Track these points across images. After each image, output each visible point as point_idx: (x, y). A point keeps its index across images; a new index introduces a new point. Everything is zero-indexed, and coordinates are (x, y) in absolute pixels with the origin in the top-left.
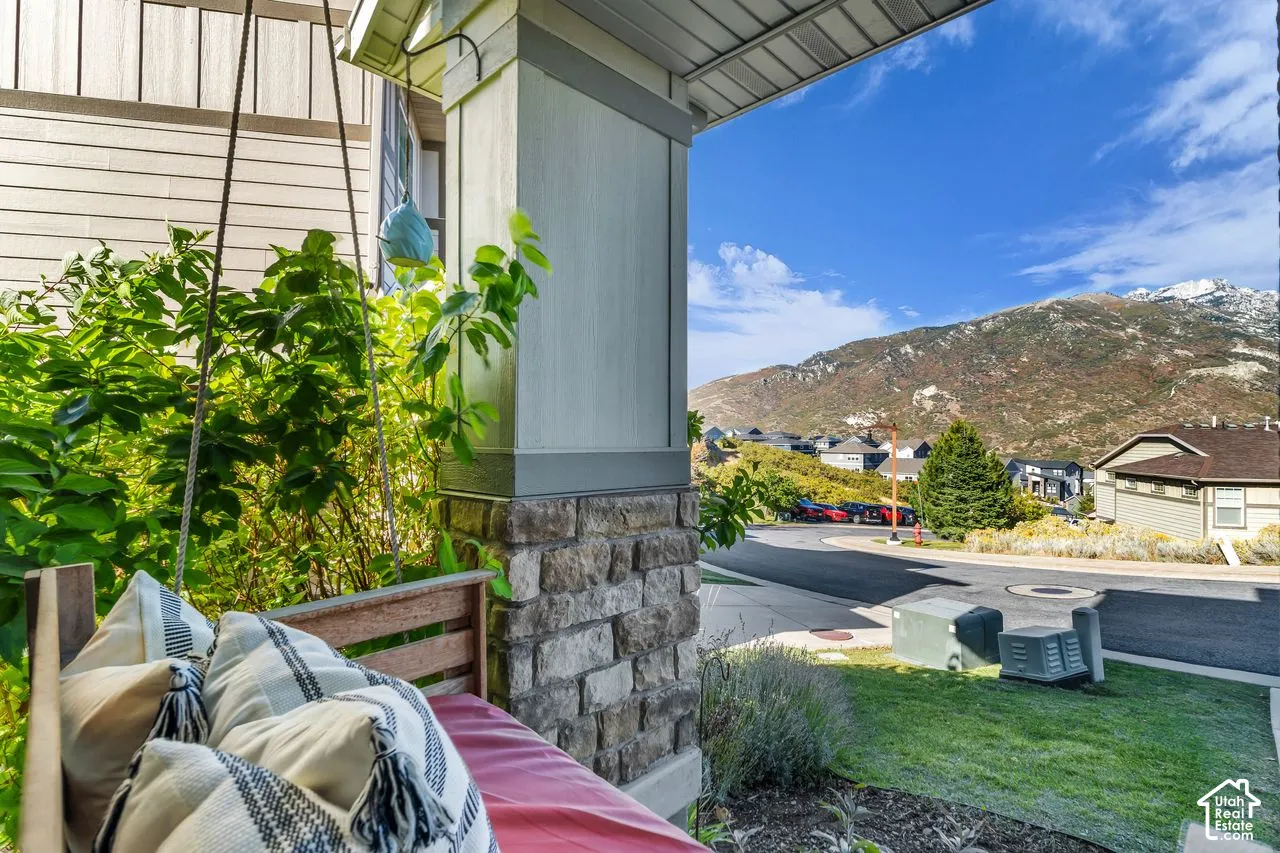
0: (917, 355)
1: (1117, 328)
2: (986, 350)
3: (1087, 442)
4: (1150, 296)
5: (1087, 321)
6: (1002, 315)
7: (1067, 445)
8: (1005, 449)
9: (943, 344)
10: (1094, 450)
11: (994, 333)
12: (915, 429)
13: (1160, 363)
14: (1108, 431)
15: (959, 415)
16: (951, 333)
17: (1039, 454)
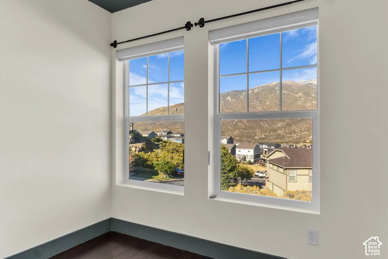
0: (232, 101)
1: (296, 93)
2: (255, 100)
3: (286, 133)
4: (305, 83)
5: (287, 91)
6: (261, 87)
7: (280, 134)
8: (261, 136)
9: (241, 97)
10: (289, 135)
11: (258, 93)
12: (231, 128)
13: (308, 106)
14: (293, 129)
15: (246, 123)
16: (244, 93)
17: (272, 137)
